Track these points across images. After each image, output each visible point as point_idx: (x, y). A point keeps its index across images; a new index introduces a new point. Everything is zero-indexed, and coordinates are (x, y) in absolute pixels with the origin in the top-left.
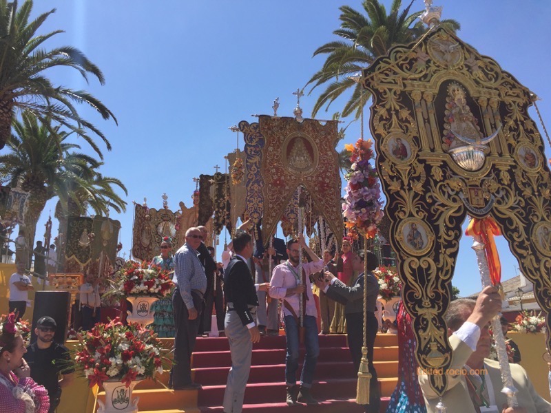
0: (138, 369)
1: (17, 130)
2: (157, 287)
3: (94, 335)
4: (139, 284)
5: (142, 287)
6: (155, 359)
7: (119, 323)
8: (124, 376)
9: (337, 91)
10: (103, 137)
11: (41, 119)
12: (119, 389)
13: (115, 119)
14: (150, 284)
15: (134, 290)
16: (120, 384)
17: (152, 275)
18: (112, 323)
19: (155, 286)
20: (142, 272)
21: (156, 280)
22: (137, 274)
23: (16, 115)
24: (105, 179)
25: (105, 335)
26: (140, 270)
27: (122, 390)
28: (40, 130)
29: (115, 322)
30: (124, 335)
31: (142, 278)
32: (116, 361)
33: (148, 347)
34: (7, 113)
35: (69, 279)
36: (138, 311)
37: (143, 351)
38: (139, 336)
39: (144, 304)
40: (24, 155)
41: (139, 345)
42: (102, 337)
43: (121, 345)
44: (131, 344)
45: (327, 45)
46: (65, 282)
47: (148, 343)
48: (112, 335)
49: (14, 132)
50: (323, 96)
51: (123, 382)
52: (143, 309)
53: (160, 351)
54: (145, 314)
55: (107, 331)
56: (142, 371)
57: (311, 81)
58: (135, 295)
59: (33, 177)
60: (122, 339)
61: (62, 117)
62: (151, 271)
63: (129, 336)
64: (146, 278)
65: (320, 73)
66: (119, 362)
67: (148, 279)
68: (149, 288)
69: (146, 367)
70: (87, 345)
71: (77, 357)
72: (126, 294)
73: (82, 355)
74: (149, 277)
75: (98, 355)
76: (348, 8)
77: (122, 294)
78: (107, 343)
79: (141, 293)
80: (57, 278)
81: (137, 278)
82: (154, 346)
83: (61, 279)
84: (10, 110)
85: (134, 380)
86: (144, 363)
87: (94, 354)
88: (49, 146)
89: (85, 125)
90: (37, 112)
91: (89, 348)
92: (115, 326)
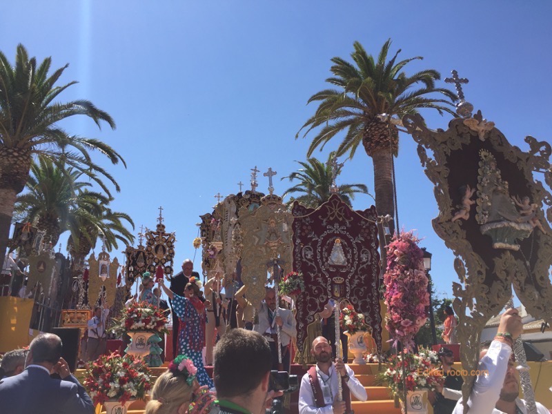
0: (132, 391)
1: (34, 171)
2: (153, 324)
3: (98, 364)
4: (138, 322)
5: (140, 324)
6: (145, 384)
7: (118, 355)
8: (120, 397)
9: (330, 134)
10: (113, 181)
11: (56, 163)
12: (117, 408)
13: (124, 163)
14: (147, 321)
15: (133, 327)
16: (117, 403)
17: (148, 313)
18: (112, 355)
19: (151, 324)
20: (141, 311)
21: (152, 317)
22: (137, 313)
23: (34, 159)
24: (115, 214)
25: (107, 364)
26: (139, 309)
27: (119, 409)
28: (55, 171)
29: (115, 354)
30: (121, 365)
31: (140, 317)
32: (115, 385)
33: (140, 374)
34: (26, 160)
35: (79, 315)
36: (137, 345)
37: (137, 377)
38: (133, 366)
39: (141, 339)
40: (40, 195)
41: (133, 373)
42: (104, 366)
43: (119, 372)
44: (127, 372)
45: (320, 93)
46: (76, 317)
47: (140, 371)
48: (112, 364)
49: (31, 174)
50: (317, 138)
51: (119, 402)
52: (141, 343)
53: (150, 378)
54: (142, 347)
55: (108, 361)
56: (134, 393)
57: (306, 125)
58: (134, 331)
59: (48, 215)
60: (120, 368)
61: (76, 162)
62: (148, 310)
63: (125, 365)
64: (144, 316)
65: (313, 118)
66: (117, 386)
67: (146, 317)
68: (146, 325)
69: (138, 390)
70: (93, 372)
71: (85, 382)
72: (126, 330)
73: (88, 380)
74: (146, 315)
75: (101, 380)
76: (339, 59)
77: (124, 330)
78: (108, 371)
79: (139, 330)
80: (69, 313)
81: (136, 316)
82: (145, 373)
83: (72, 315)
84: (29, 157)
85: (128, 400)
86: (136, 387)
87: (98, 380)
88: (62, 186)
89: (97, 170)
90: (53, 157)
91: (94, 376)
92: (115, 358)
